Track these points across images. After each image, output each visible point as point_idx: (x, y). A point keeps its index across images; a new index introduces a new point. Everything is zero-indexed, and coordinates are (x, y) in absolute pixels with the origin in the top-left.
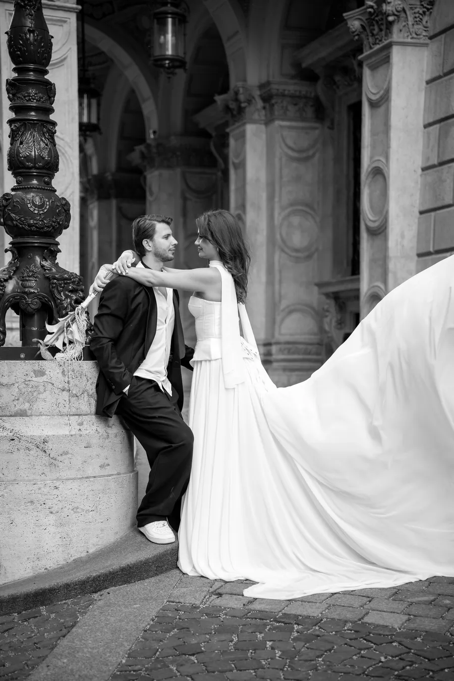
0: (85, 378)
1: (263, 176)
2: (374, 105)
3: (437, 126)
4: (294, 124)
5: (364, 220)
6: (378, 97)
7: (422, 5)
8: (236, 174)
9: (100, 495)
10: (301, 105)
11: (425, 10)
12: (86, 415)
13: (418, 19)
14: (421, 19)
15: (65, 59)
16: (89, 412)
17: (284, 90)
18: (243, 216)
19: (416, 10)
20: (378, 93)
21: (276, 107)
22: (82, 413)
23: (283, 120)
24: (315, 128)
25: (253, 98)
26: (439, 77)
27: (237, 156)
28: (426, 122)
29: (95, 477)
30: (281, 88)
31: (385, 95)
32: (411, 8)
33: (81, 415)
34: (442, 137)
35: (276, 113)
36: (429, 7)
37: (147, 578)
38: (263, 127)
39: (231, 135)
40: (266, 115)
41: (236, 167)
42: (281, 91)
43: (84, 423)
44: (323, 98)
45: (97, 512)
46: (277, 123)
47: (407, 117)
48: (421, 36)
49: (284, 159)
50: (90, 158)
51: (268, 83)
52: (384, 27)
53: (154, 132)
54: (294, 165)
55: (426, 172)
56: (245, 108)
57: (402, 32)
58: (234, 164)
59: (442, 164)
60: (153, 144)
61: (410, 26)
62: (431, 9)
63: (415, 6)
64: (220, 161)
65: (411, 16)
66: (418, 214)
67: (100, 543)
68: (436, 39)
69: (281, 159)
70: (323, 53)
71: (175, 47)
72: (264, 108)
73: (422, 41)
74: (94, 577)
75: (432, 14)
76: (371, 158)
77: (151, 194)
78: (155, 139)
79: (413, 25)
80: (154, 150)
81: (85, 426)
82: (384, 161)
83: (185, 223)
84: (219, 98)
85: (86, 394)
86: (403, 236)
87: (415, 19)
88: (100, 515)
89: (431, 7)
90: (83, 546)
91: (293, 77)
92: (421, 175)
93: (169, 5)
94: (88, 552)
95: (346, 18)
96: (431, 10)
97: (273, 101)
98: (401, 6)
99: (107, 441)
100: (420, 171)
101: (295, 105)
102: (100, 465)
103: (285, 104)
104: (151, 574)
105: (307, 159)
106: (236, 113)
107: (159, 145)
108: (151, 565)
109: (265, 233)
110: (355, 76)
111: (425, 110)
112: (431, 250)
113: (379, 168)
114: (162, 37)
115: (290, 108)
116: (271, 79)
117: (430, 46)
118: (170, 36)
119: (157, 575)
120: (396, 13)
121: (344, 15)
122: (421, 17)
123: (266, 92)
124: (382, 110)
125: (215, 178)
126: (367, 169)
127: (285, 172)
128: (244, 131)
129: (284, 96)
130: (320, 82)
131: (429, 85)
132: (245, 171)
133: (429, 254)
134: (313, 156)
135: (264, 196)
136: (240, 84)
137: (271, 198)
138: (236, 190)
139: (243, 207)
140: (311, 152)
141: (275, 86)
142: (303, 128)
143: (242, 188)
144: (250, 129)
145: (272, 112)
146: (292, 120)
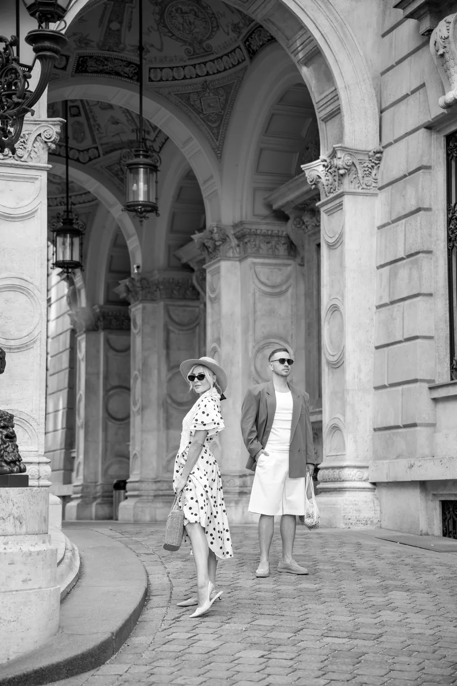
0: (11, 503)
1: (238, 310)
2: (331, 246)
3: (387, 268)
4: (266, 261)
5: (324, 353)
6: (334, 240)
7: (371, 160)
8: (213, 308)
9: (21, 607)
10: (273, 243)
11: (373, 164)
12: (12, 535)
13: (367, 172)
14: (371, 173)
15: (36, 211)
16: (14, 533)
17: (257, 230)
18: (219, 350)
19: (365, 165)
20: (334, 237)
21: (249, 244)
22: (8, 534)
23: (255, 257)
24: (289, 265)
25: (227, 236)
26: (388, 224)
27: (213, 291)
28: (379, 265)
29: (17, 591)
30: (254, 227)
31: (340, 239)
32: (360, 163)
33: (7, 535)
34: (393, 276)
35: (249, 251)
36: (377, 162)
37: (58, 680)
38: (238, 263)
39: (208, 271)
40: (240, 253)
41: (212, 301)
42: (253, 230)
43: (9, 543)
44: (293, 237)
45: (18, 623)
46: (250, 260)
47: (360, 259)
48: (371, 187)
49: (257, 295)
50: (79, 290)
51: (242, 223)
52: (337, 178)
53: (138, 267)
54: (268, 299)
55: (380, 310)
56: (220, 246)
57: (353, 184)
58: (211, 299)
59: (393, 303)
60: (136, 278)
61: (361, 178)
62: (379, 163)
63: (364, 161)
64: (201, 294)
65: (360, 170)
66: (373, 349)
67: (20, 651)
68: (384, 190)
69: (254, 294)
70: (291, 196)
71: (148, 193)
72: (238, 246)
73: (371, 191)
74: (9, 679)
75: (380, 168)
76: (330, 296)
77: (135, 327)
78: (138, 273)
79: (363, 177)
80: (138, 284)
81: (10, 545)
82: (340, 299)
83: (168, 356)
84: (197, 237)
85: (11, 517)
86: (360, 371)
87: (365, 172)
88: (21, 625)
89: (379, 162)
90: (5, 654)
91: (265, 217)
92: (376, 313)
93: (141, 157)
94: (8, 659)
95: (303, 169)
96: (379, 165)
97: (246, 240)
98: (351, 161)
99: (30, 558)
100: (374, 309)
101: (268, 243)
102: (22, 580)
103: (257, 242)
104: (62, 676)
105: (280, 294)
106: (211, 250)
107: (142, 280)
108: (63, 669)
109: (240, 366)
111: (377, 253)
112: (386, 384)
113: (337, 305)
114: (135, 185)
115: (262, 246)
116: (244, 219)
117: (380, 196)
118: (141, 184)
119: (67, 677)
120: (347, 167)
121: (302, 166)
122: (370, 170)
123: (238, 232)
124: (338, 251)
125: (197, 310)
126: (327, 306)
127: (259, 306)
128: (219, 267)
129: (256, 235)
130: (290, 222)
131: (380, 230)
132: (220, 305)
133: (384, 387)
134: (286, 290)
135: (239, 330)
136: (215, 224)
137: (245, 331)
138: (213, 323)
139: (218, 341)
140: (284, 288)
141: (247, 226)
142: (276, 265)
143: (217, 323)
144: (224, 265)
145: (245, 250)
146: (264, 257)
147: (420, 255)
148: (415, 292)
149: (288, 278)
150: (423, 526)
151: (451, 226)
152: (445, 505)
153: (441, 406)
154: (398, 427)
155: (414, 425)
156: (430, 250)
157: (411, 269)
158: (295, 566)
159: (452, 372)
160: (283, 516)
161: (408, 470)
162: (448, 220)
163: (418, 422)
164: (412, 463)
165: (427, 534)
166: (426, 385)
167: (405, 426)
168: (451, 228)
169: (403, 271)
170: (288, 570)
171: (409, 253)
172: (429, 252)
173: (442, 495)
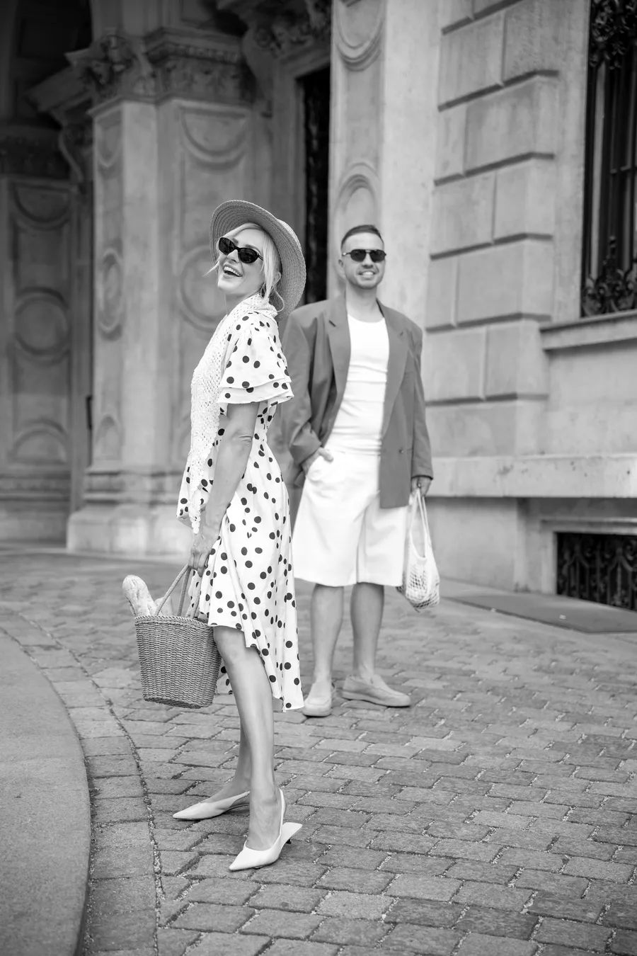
1: (153, 192)
2: (352, 66)
3: (462, 108)
4: (204, 106)
6: (360, 52)
8: (106, 187)
10: (216, 74)
17: (188, 46)
18: (119, 260)
20: (361, 45)
21: (173, 74)
23: (187, 97)
24: (242, 116)
25: (135, 57)
26: (467, 21)
27: (107, 156)
28: (443, 101)
30: (183, 42)
31: (374, 50)
34: (472, 126)
35: (175, 85)
38: (152, 108)
39: (96, 119)
40: (156, 89)
41: (107, 174)
42: (181, 47)
44: (253, 63)
46: (176, 102)
47: (410, 90)
49: (188, 166)
51: (161, 31)
54: (206, 175)
55: (443, 187)
56: (120, 73)
58: (102, 169)
59: (471, 173)
64: (76, 169)
66: (427, 259)
69: (183, 163)
72: (154, 76)
76: (347, 160)
82: (371, 165)
83: (16, 271)
84: (74, 57)
91: (202, 25)
92: (433, 193)
97: (169, 64)
100: (431, 185)
101: (207, 73)
103: (188, 70)
105: (228, 166)
106: (105, 82)
109: (156, 288)
110: (309, 26)
111: (440, 78)
112: (453, 321)
113: (361, 176)
115: (197, 77)
116: (165, 24)
123: (156, 48)
124: (366, 76)
125: (65, 196)
126: (341, 180)
127: (190, 186)
128: (119, 114)
129: (187, 56)
130: (249, 36)
131: (447, 36)
132: (121, 182)
133: (448, 328)
134: (237, 161)
135: (154, 225)
136: (112, 30)
137: (166, 229)
138: (106, 214)
139: (118, 244)
140: (233, 156)
141: (172, 38)
142: (219, 114)
143: (117, 212)
144: (129, 109)
145: (167, 83)
146: (200, 99)
147: (537, 78)
148: (523, 150)
149: (240, 140)
150: (520, 575)
151: (598, 21)
152: (564, 541)
153: (561, 364)
154: (476, 400)
155: (512, 397)
156: (555, 68)
157: (514, 107)
158: (382, 689)
159: (583, 301)
160: (359, 584)
161: (498, 478)
162: (592, 9)
163: (519, 391)
164: (508, 465)
165: (526, 590)
166: (535, 326)
167: (492, 399)
168: (599, 24)
169: (497, 114)
170: (367, 697)
171: (512, 76)
172: (552, 73)
173: (561, 523)
